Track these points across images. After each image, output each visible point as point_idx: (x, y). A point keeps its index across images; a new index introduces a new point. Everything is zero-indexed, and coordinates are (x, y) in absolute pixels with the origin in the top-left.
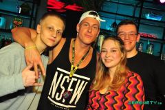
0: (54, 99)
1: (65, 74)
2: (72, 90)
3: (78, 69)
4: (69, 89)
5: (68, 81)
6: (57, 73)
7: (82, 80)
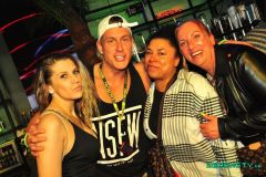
0: (108, 158)
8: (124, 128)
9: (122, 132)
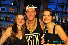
2: (35, 40)
3: (33, 31)
9: (34, 39)
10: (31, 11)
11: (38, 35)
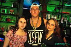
1: (32, 32)
4: (36, 37)
5: (34, 34)
6: (29, 33)
7: (40, 32)
8: (37, 35)
10: (35, 9)
11: (41, 32)
